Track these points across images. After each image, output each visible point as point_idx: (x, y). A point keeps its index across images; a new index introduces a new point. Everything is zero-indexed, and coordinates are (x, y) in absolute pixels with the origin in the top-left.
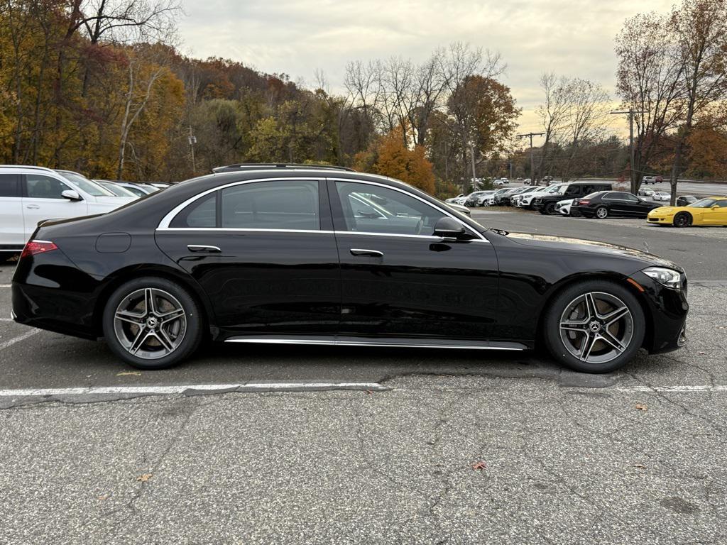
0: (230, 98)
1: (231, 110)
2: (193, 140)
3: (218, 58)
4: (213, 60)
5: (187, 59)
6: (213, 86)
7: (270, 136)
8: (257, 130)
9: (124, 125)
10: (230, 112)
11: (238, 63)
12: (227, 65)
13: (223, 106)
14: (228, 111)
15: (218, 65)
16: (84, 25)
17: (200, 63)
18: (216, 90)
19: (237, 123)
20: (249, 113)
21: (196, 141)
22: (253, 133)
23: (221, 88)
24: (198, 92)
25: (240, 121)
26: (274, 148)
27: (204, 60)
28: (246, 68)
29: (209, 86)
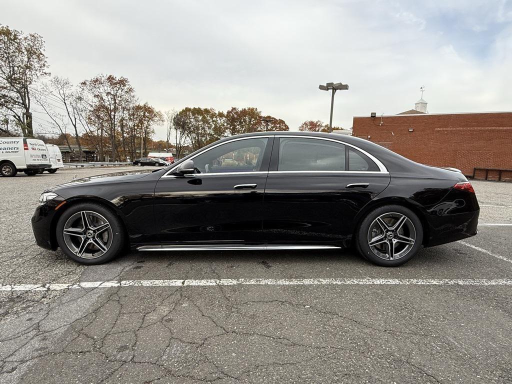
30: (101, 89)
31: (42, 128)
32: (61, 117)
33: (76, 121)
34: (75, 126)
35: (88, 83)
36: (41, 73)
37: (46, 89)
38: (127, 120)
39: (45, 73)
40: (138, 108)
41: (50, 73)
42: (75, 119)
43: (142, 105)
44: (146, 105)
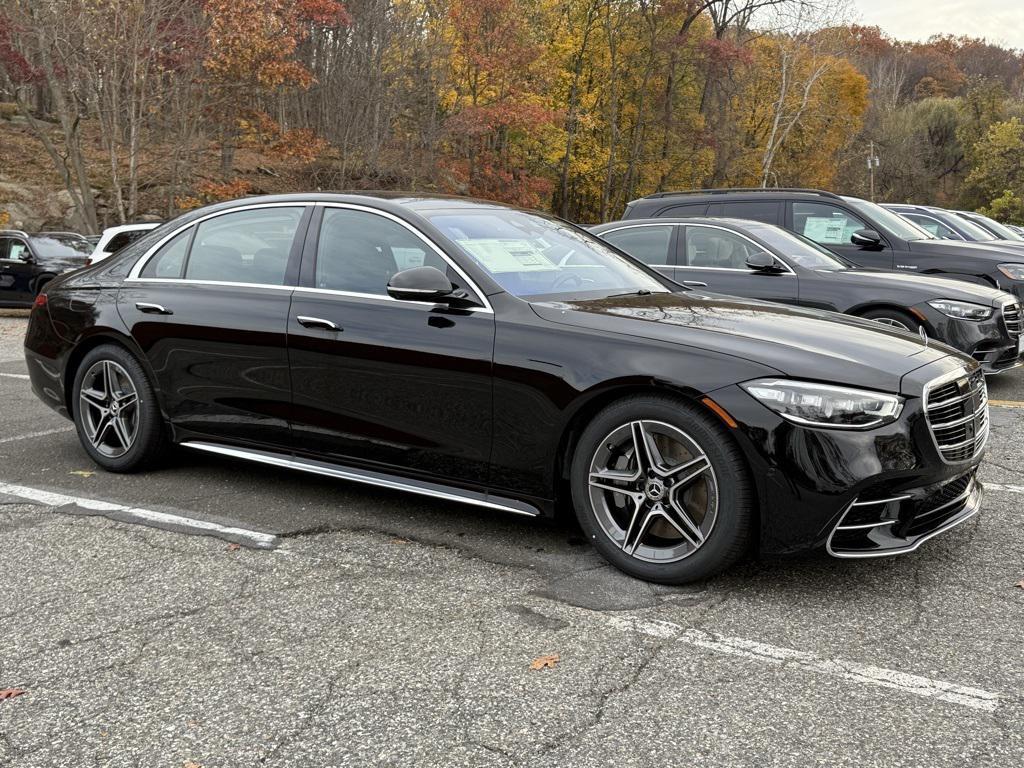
0: (952, 95)
1: (951, 112)
2: (873, 162)
3: (945, 36)
4: (938, 40)
5: (897, 43)
6: (930, 79)
7: (1008, 149)
8: (988, 140)
9: (769, 147)
10: (950, 116)
11: (978, 39)
12: (960, 45)
13: (938, 108)
14: (945, 116)
15: (944, 46)
16: (707, 10)
17: (917, 47)
18: (935, 85)
19: (957, 132)
20: (978, 114)
21: (878, 164)
22: (978, 146)
23: (943, 80)
24: (902, 91)
25: (962, 129)
26: (1013, 167)
27: (923, 42)
28: (991, 46)
29: (924, 79)
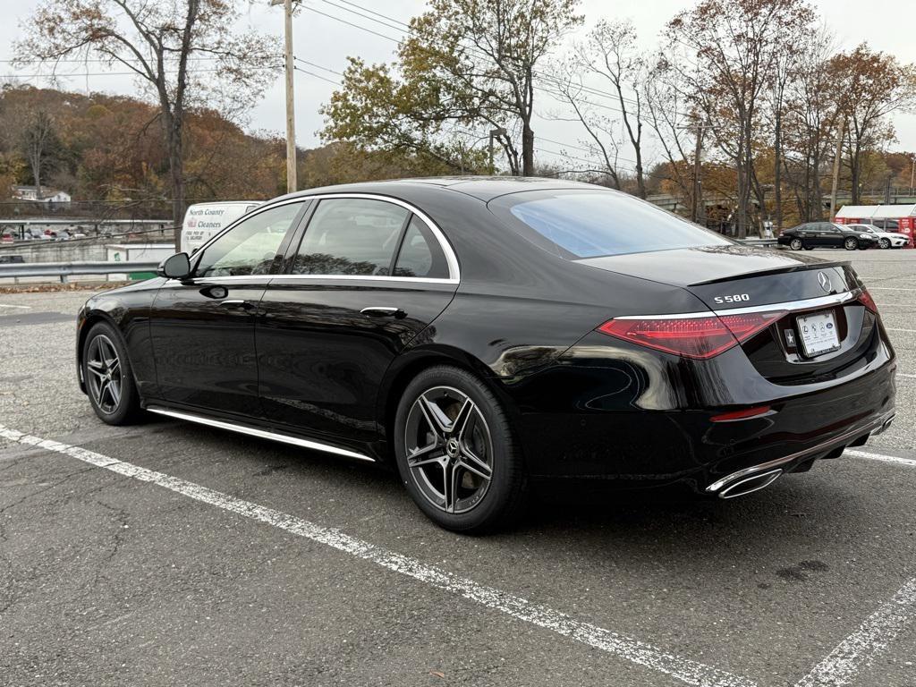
30: (719, 29)
31: (565, 160)
32: (609, 126)
33: (640, 132)
34: (637, 146)
35: (687, 20)
36: (565, 21)
37: (580, 58)
38: (801, 107)
39: (574, 20)
40: (839, 65)
41: (583, 17)
42: (640, 126)
43: (849, 52)
44: (863, 51)
